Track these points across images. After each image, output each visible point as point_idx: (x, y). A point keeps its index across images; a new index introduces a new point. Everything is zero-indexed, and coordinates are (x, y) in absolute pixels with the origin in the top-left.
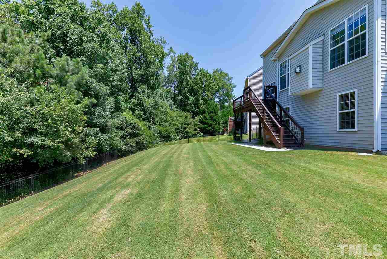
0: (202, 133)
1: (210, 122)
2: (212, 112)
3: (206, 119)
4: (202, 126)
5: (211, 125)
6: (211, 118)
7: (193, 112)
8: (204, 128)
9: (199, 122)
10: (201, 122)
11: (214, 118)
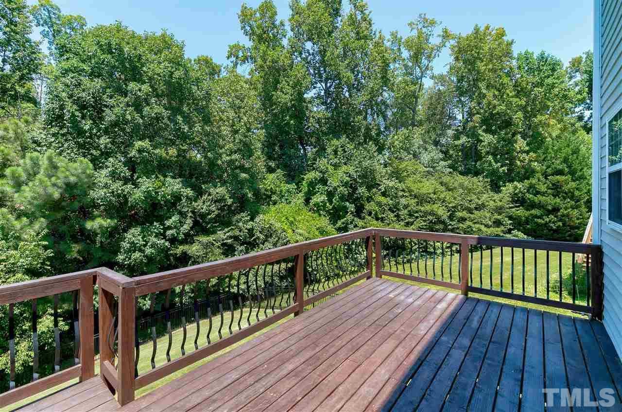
0: (519, 230)
1: (550, 201)
2: (560, 172)
3: (537, 193)
4: (521, 212)
5: (555, 210)
6: (556, 190)
7: (493, 173)
8: (527, 218)
9: (513, 201)
10: (519, 200)
11: (565, 188)
